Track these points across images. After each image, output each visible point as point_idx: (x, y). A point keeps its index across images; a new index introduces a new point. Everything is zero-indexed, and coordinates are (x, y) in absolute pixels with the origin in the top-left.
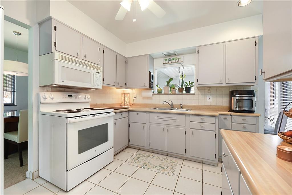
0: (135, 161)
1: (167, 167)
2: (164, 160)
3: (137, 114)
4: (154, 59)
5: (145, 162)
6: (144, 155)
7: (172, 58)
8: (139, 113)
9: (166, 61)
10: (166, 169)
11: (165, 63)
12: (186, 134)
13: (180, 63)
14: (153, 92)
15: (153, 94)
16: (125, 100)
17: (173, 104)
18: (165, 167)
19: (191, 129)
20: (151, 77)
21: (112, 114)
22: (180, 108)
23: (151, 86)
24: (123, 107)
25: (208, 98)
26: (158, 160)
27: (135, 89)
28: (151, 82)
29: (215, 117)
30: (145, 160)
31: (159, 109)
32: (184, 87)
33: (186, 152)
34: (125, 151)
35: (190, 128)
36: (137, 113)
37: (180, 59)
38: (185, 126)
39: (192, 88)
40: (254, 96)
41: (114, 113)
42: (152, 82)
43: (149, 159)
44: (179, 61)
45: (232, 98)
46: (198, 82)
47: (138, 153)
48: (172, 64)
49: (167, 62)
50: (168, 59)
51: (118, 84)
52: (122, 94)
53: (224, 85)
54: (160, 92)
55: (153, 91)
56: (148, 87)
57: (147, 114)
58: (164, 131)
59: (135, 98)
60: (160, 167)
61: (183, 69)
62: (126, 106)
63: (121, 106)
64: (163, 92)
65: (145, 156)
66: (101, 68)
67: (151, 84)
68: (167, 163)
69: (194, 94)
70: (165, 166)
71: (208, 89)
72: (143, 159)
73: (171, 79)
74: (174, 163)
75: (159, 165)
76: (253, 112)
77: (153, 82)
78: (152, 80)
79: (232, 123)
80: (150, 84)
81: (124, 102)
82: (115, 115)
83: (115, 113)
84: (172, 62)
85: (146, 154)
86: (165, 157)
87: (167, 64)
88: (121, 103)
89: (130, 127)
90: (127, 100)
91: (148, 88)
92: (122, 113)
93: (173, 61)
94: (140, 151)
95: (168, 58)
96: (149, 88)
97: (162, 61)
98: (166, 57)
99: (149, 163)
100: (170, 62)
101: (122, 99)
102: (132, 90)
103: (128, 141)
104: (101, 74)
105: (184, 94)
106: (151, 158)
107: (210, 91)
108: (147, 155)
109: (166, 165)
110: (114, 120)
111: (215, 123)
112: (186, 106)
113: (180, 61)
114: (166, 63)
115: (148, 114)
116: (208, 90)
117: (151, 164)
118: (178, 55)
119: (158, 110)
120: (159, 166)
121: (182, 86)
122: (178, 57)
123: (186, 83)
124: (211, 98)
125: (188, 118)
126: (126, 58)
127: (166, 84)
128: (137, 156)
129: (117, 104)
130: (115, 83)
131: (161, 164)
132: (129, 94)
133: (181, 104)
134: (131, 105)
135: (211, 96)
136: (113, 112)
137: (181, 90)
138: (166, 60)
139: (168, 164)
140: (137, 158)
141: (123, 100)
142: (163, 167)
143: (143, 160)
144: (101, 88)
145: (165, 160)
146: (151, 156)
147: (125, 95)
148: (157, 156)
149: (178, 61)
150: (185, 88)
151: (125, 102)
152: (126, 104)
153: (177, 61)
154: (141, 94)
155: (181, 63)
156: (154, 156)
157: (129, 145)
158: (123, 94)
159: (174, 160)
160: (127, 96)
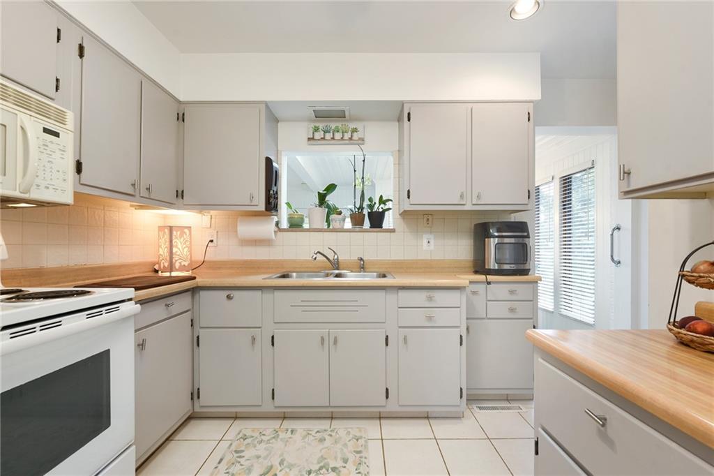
0: (230, 471)
1: (346, 461)
2: (327, 437)
3: (229, 297)
4: (277, 121)
5: (267, 463)
6: (256, 434)
7: (333, 126)
8: (235, 294)
9: (316, 131)
10: (342, 469)
11: (313, 139)
12: (387, 344)
13: (355, 142)
14: (277, 224)
15: (276, 229)
16: (175, 250)
17: (340, 259)
18: (339, 464)
19: (400, 329)
20: (271, 176)
21: (130, 308)
22: (359, 270)
23: (271, 204)
24: (167, 274)
25: (425, 241)
26: (309, 444)
27: (213, 213)
28: (271, 192)
29: (459, 291)
30: (265, 458)
31: (296, 277)
32: (366, 212)
33: (387, 397)
34: (179, 436)
35: (400, 327)
36: (227, 293)
37: (355, 130)
38: (384, 323)
39: (386, 213)
40: (528, 237)
41: (138, 305)
42: (275, 190)
43: (278, 445)
44: (353, 139)
45: (486, 239)
46: (409, 198)
47: (231, 435)
48: (333, 142)
49: (318, 135)
50: (321, 127)
51: (148, 189)
52: (161, 228)
53: (468, 207)
54: (295, 225)
55: (276, 219)
56: (262, 207)
57: (264, 295)
58: (322, 344)
59: (212, 241)
60: (324, 470)
61: (364, 161)
62: (177, 270)
63: (156, 271)
64: (306, 226)
65: (261, 442)
66: (70, 117)
67: (273, 196)
68: (339, 446)
69: (393, 231)
70: (336, 458)
71: (426, 217)
72: (259, 453)
73: (331, 188)
74: (360, 440)
75: (319, 463)
76: (525, 272)
77: (277, 193)
78: (276, 185)
79: (489, 301)
80: (268, 197)
81: (171, 258)
82: (142, 309)
83: (142, 302)
84: (333, 138)
85: (265, 430)
86: (325, 424)
87: (319, 142)
88: (156, 260)
89: (198, 345)
90: (180, 249)
91: (263, 209)
92: (169, 301)
93: (338, 136)
94: (237, 422)
95: (321, 125)
96: (266, 209)
97: (304, 130)
98: (318, 121)
99: (281, 463)
100: (328, 136)
101: (160, 246)
102: (200, 215)
103: (192, 399)
104: (67, 139)
105: (366, 231)
106: (286, 442)
107: (430, 222)
108: (267, 433)
109: (339, 456)
110: (136, 331)
111: (459, 306)
112: (374, 263)
113: (356, 136)
114: (316, 138)
115: (268, 296)
116: (425, 219)
117: (291, 466)
118: (352, 119)
119: (294, 280)
120: (317, 467)
121: (361, 208)
122: (352, 125)
123: (370, 200)
124: (432, 242)
125: (392, 297)
126: (179, 102)
127: (317, 201)
128: (233, 448)
129: (139, 264)
130: (133, 185)
131: (323, 458)
132: (189, 228)
133: (361, 259)
134: (196, 267)
135: (431, 236)
136: (130, 300)
137: (357, 219)
138: (316, 129)
139: (345, 450)
140: (236, 455)
141: (164, 251)
142: (331, 466)
143: (258, 457)
144: (68, 199)
145: (331, 435)
146: (282, 435)
147: (174, 233)
148: (300, 426)
149: (352, 136)
150: (369, 213)
151: (175, 258)
152: (177, 265)
153: (347, 136)
154: (236, 231)
155: (360, 142)
156: (292, 431)
157: (194, 412)
158: (164, 227)
159: (354, 426)
160: (181, 235)
